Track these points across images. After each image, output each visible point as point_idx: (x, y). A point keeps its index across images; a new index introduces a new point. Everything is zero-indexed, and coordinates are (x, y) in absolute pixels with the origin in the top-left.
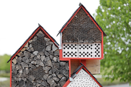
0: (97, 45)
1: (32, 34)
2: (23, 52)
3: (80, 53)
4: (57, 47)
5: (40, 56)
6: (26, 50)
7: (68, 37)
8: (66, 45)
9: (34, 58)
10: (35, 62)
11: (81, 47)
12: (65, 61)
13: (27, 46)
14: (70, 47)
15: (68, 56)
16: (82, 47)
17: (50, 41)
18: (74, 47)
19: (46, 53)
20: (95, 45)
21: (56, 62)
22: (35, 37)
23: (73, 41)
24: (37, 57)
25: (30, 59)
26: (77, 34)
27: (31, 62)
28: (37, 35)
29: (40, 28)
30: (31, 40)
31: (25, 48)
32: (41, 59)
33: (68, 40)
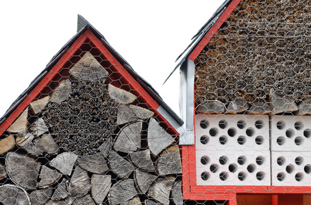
1: (49, 68)
3: (280, 161)
4: (171, 132)
5: (84, 177)
6: (17, 149)
7: (221, 84)
8: (213, 124)
9: (54, 185)
11: (282, 133)
13: (20, 126)
14: (231, 133)
15: (223, 176)
16: (289, 134)
17: (135, 103)
18: (249, 133)
19: (117, 164)
22: (62, 85)
23: (250, 106)
24: (74, 181)
25: (38, 193)
26: (269, 69)
28: (73, 71)
29: (88, 40)
30: (43, 97)
31: (11, 136)
32: (94, 193)
33: (224, 101)
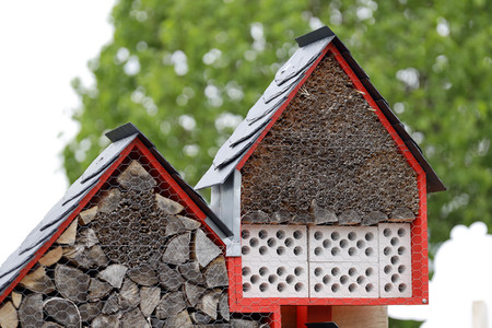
0: (394, 234)
2: (50, 271)
3: (317, 272)
4: (219, 243)
5: (134, 289)
6: (63, 261)
8: (254, 234)
9: (105, 298)
10: (112, 319)
11: (319, 243)
12: (255, 317)
13: (70, 237)
14: (271, 243)
15: (263, 288)
16: (326, 244)
17: (182, 213)
18: (288, 243)
19: (166, 277)
20: (386, 233)
21: (212, 321)
22: (111, 195)
24: (124, 294)
25: (89, 306)
27: (90, 322)
28: (121, 180)
29: (135, 148)
30: (92, 206)
31: (60, 247)
32: (142, 307)
33: (267, 212)
